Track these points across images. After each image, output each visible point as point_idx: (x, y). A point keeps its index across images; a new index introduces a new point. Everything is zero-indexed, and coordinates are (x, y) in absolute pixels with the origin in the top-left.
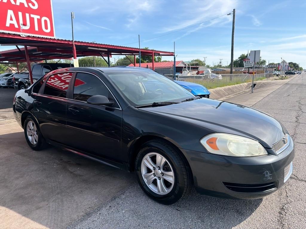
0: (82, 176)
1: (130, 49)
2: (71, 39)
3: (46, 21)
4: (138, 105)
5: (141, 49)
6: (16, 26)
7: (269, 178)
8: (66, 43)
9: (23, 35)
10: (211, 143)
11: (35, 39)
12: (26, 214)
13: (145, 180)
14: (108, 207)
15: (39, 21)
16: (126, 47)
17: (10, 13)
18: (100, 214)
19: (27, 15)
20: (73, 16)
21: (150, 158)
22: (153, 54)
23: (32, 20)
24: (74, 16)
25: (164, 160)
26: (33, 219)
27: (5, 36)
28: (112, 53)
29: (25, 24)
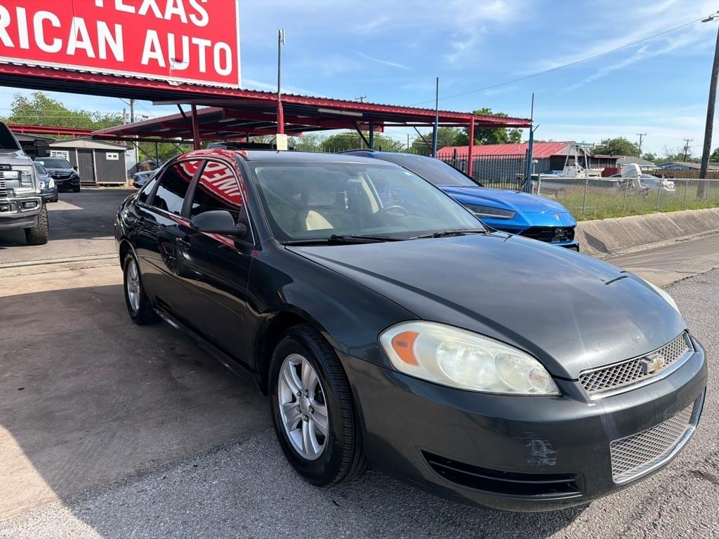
0: (188, 389)
1: (413, 113)
2: (274, 90)
3: (223, 52)
4: (292, 239)
5: (440, 112)
6: (162, 63)
7: (545, 461)
8: (264, 97)
9: (174, 81)
10: (403, 344)
11: (198, 91)
12: (31, 451)
13: (283, 419)
14: (189, 467)
15: (209, 51)
16: (404, 108)
17: (152, 36)
18: (165, 478)
19: (185, 39)
20: (281, 39)
21: (295, 366)
22: (471, 124)
23: (194, 49)
24: (285, 37)
25: (314, 376)
26: (36, 464)
27: (137, 85)
28: (385, 123)
29: (179, 59)
